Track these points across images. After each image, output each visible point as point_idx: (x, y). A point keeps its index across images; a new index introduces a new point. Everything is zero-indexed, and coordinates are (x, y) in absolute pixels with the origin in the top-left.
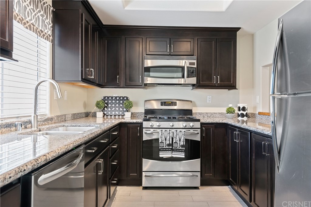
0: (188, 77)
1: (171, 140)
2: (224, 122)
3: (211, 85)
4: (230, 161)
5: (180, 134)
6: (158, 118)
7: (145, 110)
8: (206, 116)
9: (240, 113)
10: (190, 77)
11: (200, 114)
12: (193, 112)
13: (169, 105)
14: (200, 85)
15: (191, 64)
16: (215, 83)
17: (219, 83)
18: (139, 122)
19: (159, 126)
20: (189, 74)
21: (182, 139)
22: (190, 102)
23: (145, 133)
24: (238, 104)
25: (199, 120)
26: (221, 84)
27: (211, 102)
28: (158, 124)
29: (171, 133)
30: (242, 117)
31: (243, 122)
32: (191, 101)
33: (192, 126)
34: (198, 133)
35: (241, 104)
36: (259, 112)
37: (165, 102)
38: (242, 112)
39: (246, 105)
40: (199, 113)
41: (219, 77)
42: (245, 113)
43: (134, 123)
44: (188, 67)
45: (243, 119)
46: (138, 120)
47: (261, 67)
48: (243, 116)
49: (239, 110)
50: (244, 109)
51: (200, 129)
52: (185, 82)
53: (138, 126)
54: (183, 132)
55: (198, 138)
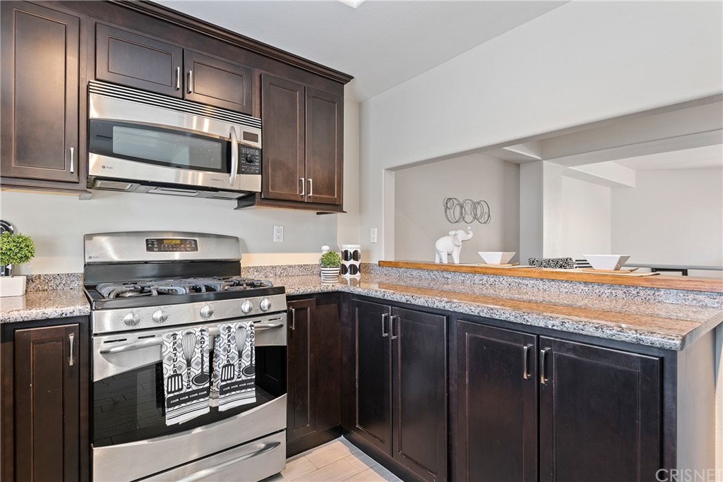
0: (239, 172)
1: (207, 360)
2: (337, 289)
3: (293, 198)
4: (357, 384)
5: (240, 337)
6: (155, 293)
7: (87, 265)
8: (271, 275)
9: (347, 264)
10: (243, 173)
11: (257, 269)
12: (242, 266)
13: (172, 247)
14: (270, 197)
15: (247, 136)
16: (303, 194)
17: (311, 194)
18: (76, 314)
19: (163, 319)
20: (244, 164)
21: (248, 350)
22: (234, 240)
23: (101, 352)
24: (344, 246)
25: (281, 290)
26: (315, 198)
27: (281, 241)
28: (158, 315)
29: (206, 339)
30: (351, 274)
31: (354, 282)
32: (237, 239)
33: (266, 308)
34: (282, 326)
35: (349, 246)
36: (379, 262)
37: (160, 241)
38: (352, 262)
39: (359, 246)
40: (254, 267)
41: (311, 180)
42: (357, 264)
43: (47, 321)
44: (240, 146)
45: (353, 276)
46: (71, 309)
47: (383, 170)
48: (354, 270)
49: (346, 259)
50: (355, 256)
51: (286, 314)
52: (232, 185)
53: (68, 331)
54: (249, 328)
55: (281, 339)
